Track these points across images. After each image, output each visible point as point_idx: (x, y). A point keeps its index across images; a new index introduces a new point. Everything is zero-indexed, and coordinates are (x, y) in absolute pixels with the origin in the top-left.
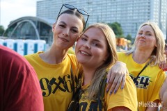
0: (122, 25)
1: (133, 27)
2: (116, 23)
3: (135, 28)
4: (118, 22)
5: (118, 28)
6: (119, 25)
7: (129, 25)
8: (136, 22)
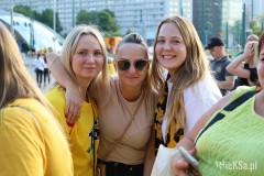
0: (117, 14)
1: (135, 16)
2: (107, 10)
3: (139, 18)
4: (111, 9)
5: (111, 19)
6: (112, 14)
7: (129, 13)
8: (141, 7)
